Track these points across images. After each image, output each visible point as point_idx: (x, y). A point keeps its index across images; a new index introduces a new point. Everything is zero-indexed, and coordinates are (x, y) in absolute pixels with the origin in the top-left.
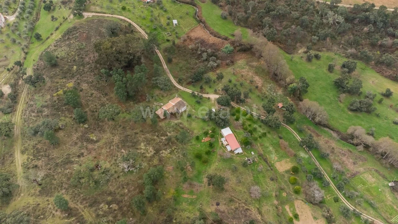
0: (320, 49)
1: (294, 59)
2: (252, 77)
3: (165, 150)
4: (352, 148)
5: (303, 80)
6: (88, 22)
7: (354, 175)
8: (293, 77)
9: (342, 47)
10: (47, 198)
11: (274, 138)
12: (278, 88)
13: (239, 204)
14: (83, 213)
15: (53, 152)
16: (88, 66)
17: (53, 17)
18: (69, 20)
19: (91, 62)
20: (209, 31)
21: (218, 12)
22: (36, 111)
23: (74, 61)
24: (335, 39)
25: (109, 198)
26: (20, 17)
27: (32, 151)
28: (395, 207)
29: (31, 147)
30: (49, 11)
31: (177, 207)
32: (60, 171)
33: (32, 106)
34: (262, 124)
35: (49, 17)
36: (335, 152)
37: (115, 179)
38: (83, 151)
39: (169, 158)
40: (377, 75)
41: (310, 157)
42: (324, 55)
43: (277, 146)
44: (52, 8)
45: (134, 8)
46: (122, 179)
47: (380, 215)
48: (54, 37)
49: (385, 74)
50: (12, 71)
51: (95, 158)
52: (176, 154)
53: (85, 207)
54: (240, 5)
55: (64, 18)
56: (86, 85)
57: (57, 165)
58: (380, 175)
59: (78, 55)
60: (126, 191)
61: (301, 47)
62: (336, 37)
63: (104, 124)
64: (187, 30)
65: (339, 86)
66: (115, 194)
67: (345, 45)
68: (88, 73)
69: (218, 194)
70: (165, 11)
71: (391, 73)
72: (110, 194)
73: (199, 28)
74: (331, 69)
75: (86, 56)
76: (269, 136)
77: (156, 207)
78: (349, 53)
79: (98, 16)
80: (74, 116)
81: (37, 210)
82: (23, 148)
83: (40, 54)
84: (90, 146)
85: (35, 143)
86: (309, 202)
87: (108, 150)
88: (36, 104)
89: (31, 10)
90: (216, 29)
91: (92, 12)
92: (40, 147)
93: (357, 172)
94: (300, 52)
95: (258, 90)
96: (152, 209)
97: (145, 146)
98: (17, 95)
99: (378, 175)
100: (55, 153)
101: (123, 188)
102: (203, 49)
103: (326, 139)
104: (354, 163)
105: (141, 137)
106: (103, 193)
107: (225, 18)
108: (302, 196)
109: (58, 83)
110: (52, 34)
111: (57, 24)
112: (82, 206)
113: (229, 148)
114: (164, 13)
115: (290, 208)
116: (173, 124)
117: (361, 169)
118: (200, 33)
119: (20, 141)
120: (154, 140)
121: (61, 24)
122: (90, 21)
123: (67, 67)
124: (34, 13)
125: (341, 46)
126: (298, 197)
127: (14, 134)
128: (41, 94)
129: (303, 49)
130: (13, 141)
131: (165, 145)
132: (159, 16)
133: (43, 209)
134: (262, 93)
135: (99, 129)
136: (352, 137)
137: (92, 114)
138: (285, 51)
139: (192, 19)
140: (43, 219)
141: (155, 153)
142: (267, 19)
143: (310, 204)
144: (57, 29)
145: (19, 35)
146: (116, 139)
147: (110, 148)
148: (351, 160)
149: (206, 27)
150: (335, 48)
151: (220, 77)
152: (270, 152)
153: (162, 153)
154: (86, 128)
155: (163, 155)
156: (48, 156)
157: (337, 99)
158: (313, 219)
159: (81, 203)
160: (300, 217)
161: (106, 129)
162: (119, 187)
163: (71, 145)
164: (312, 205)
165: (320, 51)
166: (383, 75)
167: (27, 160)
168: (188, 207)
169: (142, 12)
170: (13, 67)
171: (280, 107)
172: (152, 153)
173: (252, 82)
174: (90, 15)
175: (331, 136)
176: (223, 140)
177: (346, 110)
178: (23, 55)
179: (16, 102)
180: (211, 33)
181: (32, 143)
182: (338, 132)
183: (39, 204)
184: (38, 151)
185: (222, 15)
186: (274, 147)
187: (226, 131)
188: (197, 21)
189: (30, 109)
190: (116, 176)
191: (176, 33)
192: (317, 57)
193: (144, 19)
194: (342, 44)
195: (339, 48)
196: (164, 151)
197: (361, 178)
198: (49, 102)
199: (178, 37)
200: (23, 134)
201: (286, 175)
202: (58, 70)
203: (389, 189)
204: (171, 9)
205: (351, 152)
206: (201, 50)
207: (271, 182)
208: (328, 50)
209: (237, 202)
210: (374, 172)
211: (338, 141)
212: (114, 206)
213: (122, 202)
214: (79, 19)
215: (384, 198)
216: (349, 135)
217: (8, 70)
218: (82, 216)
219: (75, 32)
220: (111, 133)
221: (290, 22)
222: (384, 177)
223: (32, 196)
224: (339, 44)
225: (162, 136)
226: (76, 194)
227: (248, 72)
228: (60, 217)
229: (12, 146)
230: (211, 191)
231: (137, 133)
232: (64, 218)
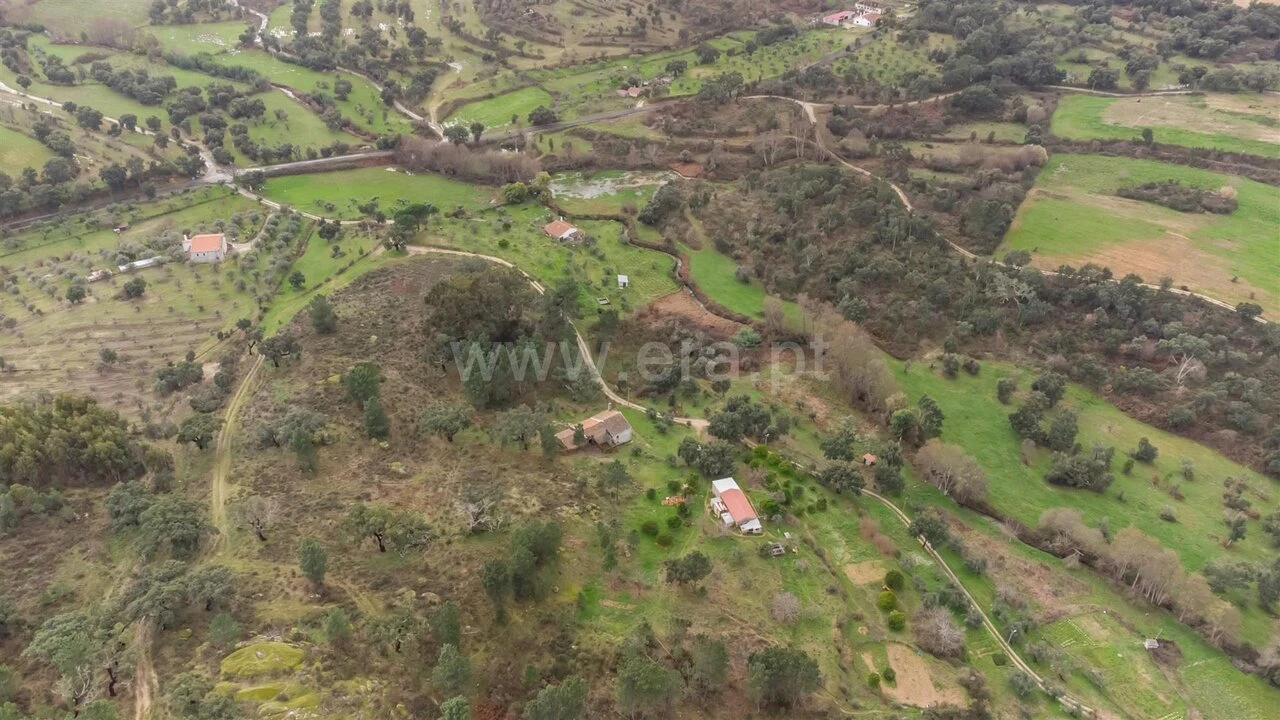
0: (979, 353)
1: (909, 371)
2: (803, 398)
3: (570, 505)
4: (1050, 561)
5: (926, 403)
6: (415, 262)
7: (1052, 619)
8: (901, 395)
9: (1034, 352)
10: (275, 565)
11: (846, 515)
12: (867, 425)
13: (742, 628)
14: (355, 599)
15: (299, 485)
16: (405, 338)
17: (336, 249)
18: (372, 257)
19: (413, 330)
20: (704, 304)
21: (730, 268)
22: (272, 409)
23: (374, 325)
24: (1018, 335)
25: (422, 580)
26: (264, 247)
27: (253, 479)
28: (1161, 697)
29: (253, 472)
30: (329, 238)
31: (586, 622)
32: (311, 519)
33: (264, 399)
34: (818, 486)
35: (330, 250)
36: (1007, 566)
37: (441, 545)
38: (369, 490)
39: (577, 523)
40: (1122, 416)
41: (938, 565)
42: (989, 367)
43: (852, 534)
44: (337, 235)
45: (529, 245)
46: (456, 546)
47: (1118, 707)
48: (332, 285)
49: (1139, 414)
50: (227, 340)
51: (398, 504)
52: (594, 517)
53: (361, 590)
54: (783, 257)
55: (361, 252)
56: (395, 372)
57: (306, 509)
58: (1122, 623)
59: (385, 317)
60: (465, 571)
61: (931, 348)
62: (1019, 330)
63: (428, 446)
64: (649, 298)
65: (1021, 425)
66: (437, 573)
67: (1039, 348)
68: (403, 351)
69: (690, 604)
70: (602, 258)
71: (1154, 409)
72: (426, 571)
73: (679, 296)
74: (1004, 393)
75: (403, 319)
76: (832, 509)
77: (532, 613)
78: (1050, 364)
79: (442, 255)
80: (358, 424)
81: (250, 584)
82: (232, 472)
83: (295, 312)
84: (388, 483)
85: (261, 464)
86: (924, 650)
87: (431, 494)
88: (273, 397)
89: (290, 235)
90: (720, 301)
91: (429, 246)
92: (271, 474)
93: (1061, 614)
94: (927, 356)
95: (816, 424)
96: (523, 616)
97: (522, 493)
98: (234, 379)
99: (1116, 623)
100: (304, 488)
101: (458, 564)
102: (685, 331)
103: (985, 537)
104: (1055, 594)
105: (513, 477)
106: (407, 569)
107: (745, 281)
108: (908, 637)
109: (329, 362)
110: (328, 280)
111: (342, 263)
112: (355, 587)
113: (728, 518)
114: (598, 262)
115: (874, 660)
116: (593, 463)
117: (1074, 608)
118: (680, 304)
119: (226, 461)
120: (545, 485)
121: (352, 264)
122: (421, 262)
123: (355, 335)
124: (296, 242)
125: (1030, 350)
126: (899, 638)
127: (215, 449)
128: (287, 380)
129: (938, 352)
130: (209, 460)
131: (571, 497)
132: (584, 266)
133: (264, 582)
134: (824, 431)
135: (415, 454)
136: (1051, 533)
137: (401, 424)
138: (890, 353)
139: (665, 278)
140: (262, 599)
141: (542, 509)
142: (845, 282)
143: (927, 655)
144: (342, 271)
145: (257, 275)
146: (453, 476)
147: (435, 490)
148: (1046, 587)
149: (698, 296)
150: (1017, 353)
151: (722, 387)
152: (834, 542)
153: (561, 511)
154: (383, 449)
155: (563, 514)
156: (288, 492)
157: (1017, 458)
158: (933, 688)
159: (354, 581)
160: (897, 678)
161: (431, 456)
162: (448, 562)
163: (343, 477)
164: (932, 657)
165: (978, 358)
166: (1134, 416)
167: (240, 494)
168: (612, 624)
169: (547, 255)
170: (232, 332)
171: (868, 463)
172: (537, 508)
173: (800, 406)
174: (423, 250)
175: (999, 533)
176: (714, 501)
177: (1040, 482)
178: (257, 312)
179: (228, 392)
180: (708, 309)
181: (254, 465)
182: (1014, 524)
183: (255, 574)
184: (267, 480)
185: (738, 274)
186: (843, 534)
187: (724, 485)
188: (677, 282)
189: (258, 404)
190: (443, 540)
191: (623, 299)
192: (971, 370)
193: (550, 266)
194: (1034, 345)
195: (1027, 355)
196: (565, 508)
197: (1070, 626)
198: (304, 395)
199: (625, 308)
200: (236, 449)
201: (871, 593)
202: (332, 340)
203: (1145, 656)
204: (617, 257)
205: (1047, 568)
206: (679, 334)
207: (829, 597)
208: (1000, 357)
209: (736, 625)
210: (1107, 618)
211: (1013, 542)
212: (431, 596)
213: (450, 590)
214: (395, 256)
215: (1132, 674)
216: (1042, 530)
217: (220, 336)
218: (353, 603)
219: (383, 279)
220: (442, 464)
221: (906, 293)
222: (1132, 629)
223: (242, 557)
224: (1026, 346)
225: (563, 480)
226: (343, 564)
227: (794, 387)
228: (301, 600)
229: (207, 468)
230: (673, 599)
231: (505, 470)
232: (310, 602)
